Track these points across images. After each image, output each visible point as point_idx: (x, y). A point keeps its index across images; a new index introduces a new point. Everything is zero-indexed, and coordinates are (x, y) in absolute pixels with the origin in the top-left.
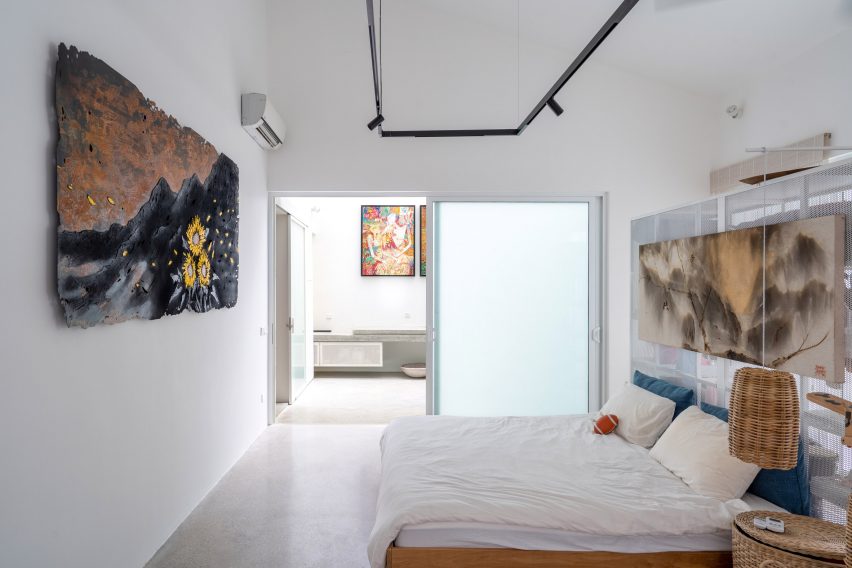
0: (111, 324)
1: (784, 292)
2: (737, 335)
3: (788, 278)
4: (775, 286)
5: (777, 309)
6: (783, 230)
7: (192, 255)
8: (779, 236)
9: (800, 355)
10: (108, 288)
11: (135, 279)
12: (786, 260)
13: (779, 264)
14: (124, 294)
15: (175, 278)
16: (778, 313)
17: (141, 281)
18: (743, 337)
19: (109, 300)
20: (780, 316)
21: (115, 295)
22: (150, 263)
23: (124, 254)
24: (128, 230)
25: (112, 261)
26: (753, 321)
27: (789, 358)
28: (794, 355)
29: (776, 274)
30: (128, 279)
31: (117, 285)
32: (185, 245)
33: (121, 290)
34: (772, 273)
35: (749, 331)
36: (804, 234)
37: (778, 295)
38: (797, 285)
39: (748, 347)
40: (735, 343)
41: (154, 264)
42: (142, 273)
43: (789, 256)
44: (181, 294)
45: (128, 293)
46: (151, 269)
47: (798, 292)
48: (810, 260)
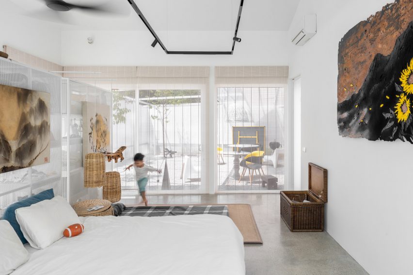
0: (351, 137)
1: (34, 126)
2: (9, 155)
3: (35, 119)
4: (30, 123)
5: (31, 135)
6: (34, 94)
7: (405, 94)
8: (31, 96)
9: (40, 155)
10: (350, 122)
11: (362, 117)
12: (34, 109)
13: (31, 111)
14: (356, 125)
15: (387, 116)
16: (31, 137)
17: (364, 119)
18: (13, 155)
19: (350, 127)
20: (32, 138)
21: (352, 125)
22: (368, 109)
23: (356, 107)
24: (359, 94)
25: (351, 111)
26: (19, 144)
27: (35, 158)
28: (37, 156)
29: (30, 117)
30: (358, 118)
31: (353, 121)
32: (398, 89)
33: (355, 123)
34: (28, 115)
35: (17, 150)
36: (41, 98)
37: (31, 127)
38: (38, 123)
39: (16, 160)
40: (7, 160)
41: (370, 109)
42: (365, 115)
43: (36, 108)
44: (392, 127)
45: (357, 124)
46: (369, 112)
47: (39, 126)
48: (43, 111)
